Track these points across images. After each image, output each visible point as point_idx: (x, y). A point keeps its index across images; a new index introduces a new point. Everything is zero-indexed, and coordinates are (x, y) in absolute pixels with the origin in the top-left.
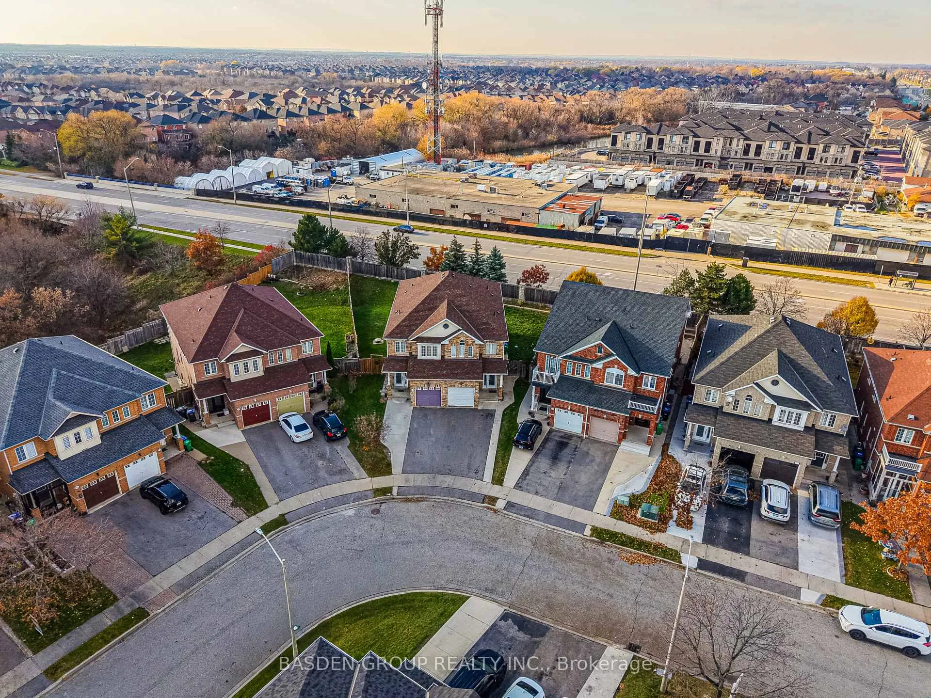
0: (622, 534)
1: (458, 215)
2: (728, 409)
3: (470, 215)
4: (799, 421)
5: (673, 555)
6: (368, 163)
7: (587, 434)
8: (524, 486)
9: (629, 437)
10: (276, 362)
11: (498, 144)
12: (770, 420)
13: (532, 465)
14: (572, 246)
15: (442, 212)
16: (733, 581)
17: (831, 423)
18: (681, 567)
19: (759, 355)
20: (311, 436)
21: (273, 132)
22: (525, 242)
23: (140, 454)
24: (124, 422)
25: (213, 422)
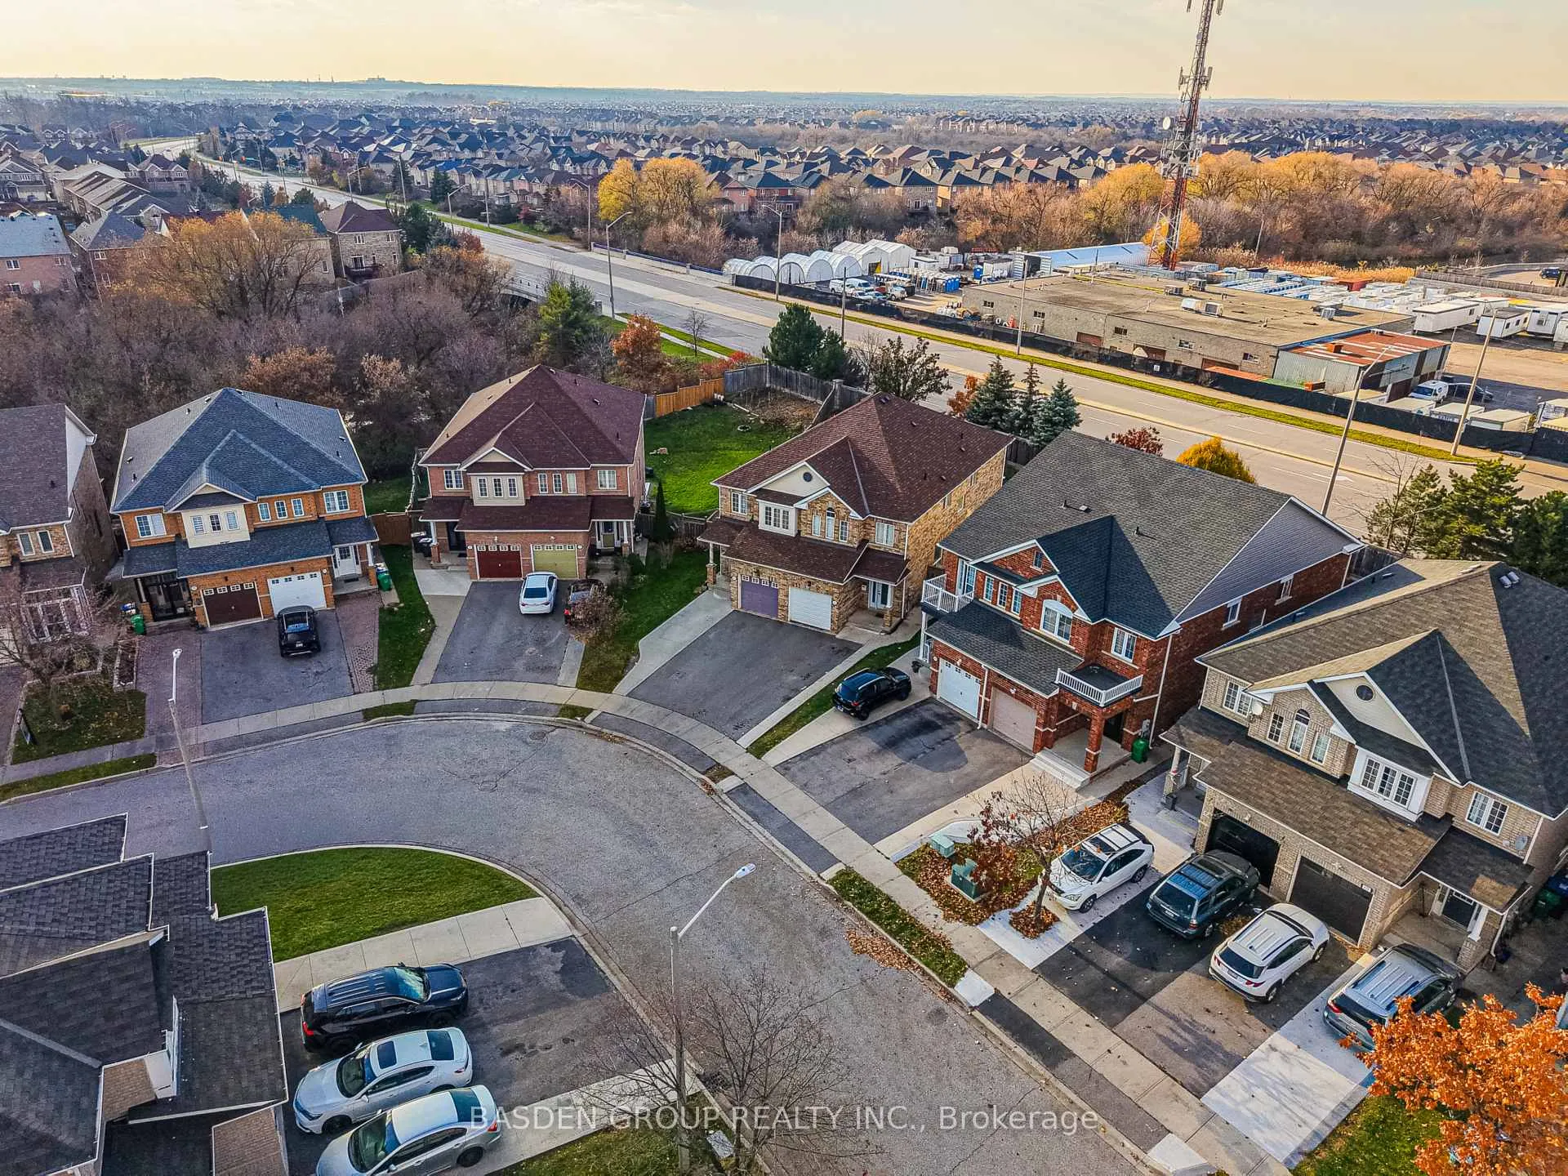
0: (889, 899)
1: (1124, 346)
2: (1258, 732)
3: (1147, 349)
4: (1407, 795)
5: (949, 966)
6: (1039, 260)
7: (985, 721)
8: (794, 769)
9: (1059, 746)
10: (551, 491)
11: (1332, 246)
12: (1345, 778)
13: (837, 743)
14: (1310, 422)
15: (1096, 340)
16: (1031, 1060)
17: (1494, 824)
18: (949, 993)
19: (1383, 633)
20: (547, 609)
21: (926, 208)
22: (1217, 404)
23: (292, 569)
24: (292, 520)
25: (444, 562)
